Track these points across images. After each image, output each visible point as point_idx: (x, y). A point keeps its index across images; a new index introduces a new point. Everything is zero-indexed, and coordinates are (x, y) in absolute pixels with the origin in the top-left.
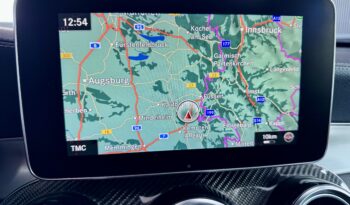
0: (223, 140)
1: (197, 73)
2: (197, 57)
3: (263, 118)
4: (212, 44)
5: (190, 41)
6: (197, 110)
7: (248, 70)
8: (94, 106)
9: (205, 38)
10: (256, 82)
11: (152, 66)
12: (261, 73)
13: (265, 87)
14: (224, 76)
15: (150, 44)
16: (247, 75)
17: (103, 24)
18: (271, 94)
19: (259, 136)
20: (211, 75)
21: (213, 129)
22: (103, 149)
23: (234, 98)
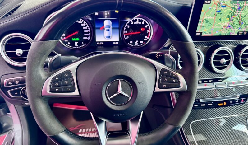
0: (230, 33)
1: (230, 16)
2: (231, 12)
3: (241, 28)
4: (236, 8)
5: (232, 7)
6: (227, 25)
7: (242, 15)
8: (205, 24)
9: (235, 7)
10: (243, 19)
11: (220, 14)
12: (245, 16)
14: (236, 17)
15: (223, 8)
16: (241, 17)
17: (213, 3)
18: (245, 22)
19: (238, 33)
20: (233, 16)
21: (229, 30)
22: (203, 35)
23: (237, 23)
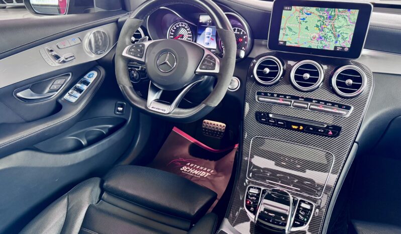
0: (324, 47)
1: (319, 25)
2: (320, 21)
3: (338, 42)
4: (325, 17)
5: (319, 16)
6: (317, 36)
7: (336, 26)
8: (288, 32)
9: (324, 15)
10: (338, 30)
11: (306, 22)
12: (340, 27)
13: (341, 32)
14: (328, 27)
15: (307, 16)
16: (335, 27)
17: (295, 10)
18: (342, 34)
19: (336, 47)
20: (324, 26)
21: (321, 43)
22: (288, 44)
23: (330, 34)
